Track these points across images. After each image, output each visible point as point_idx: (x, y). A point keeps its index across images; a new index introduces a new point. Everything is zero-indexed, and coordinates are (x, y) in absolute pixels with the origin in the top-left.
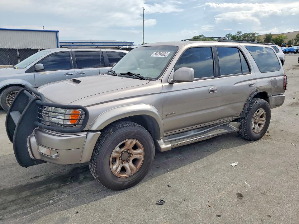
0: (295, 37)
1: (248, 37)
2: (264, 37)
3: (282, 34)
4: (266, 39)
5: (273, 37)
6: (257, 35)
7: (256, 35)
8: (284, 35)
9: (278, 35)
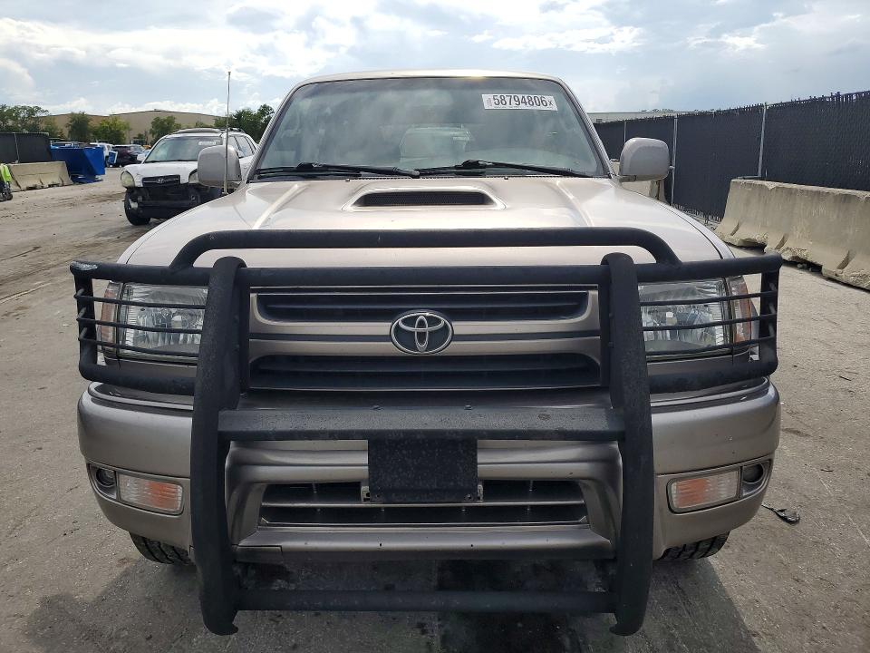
0: (149, 127)
1: (15, 119)
2: (67, 121)
3: (115, 117)
4: (73, 127)
5: (93, 124)
6: (44, 115)
7: (38, 114)
8: (122, 120)
9: (104, 119)
